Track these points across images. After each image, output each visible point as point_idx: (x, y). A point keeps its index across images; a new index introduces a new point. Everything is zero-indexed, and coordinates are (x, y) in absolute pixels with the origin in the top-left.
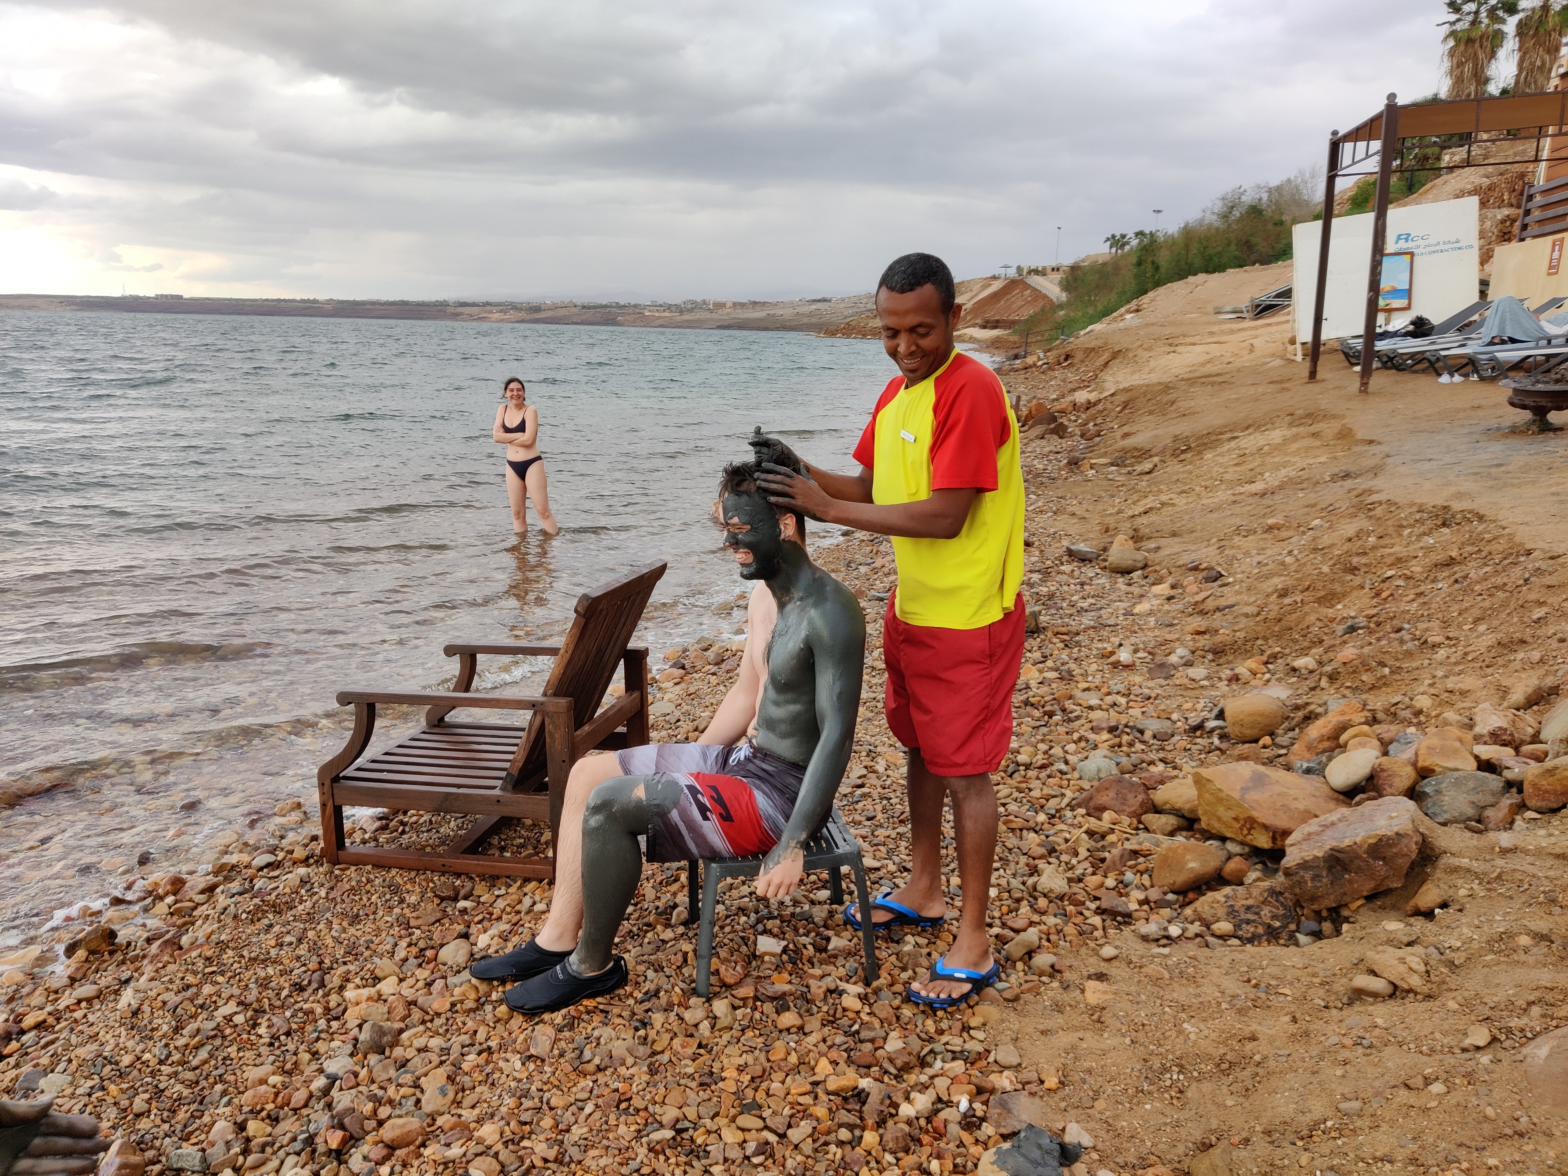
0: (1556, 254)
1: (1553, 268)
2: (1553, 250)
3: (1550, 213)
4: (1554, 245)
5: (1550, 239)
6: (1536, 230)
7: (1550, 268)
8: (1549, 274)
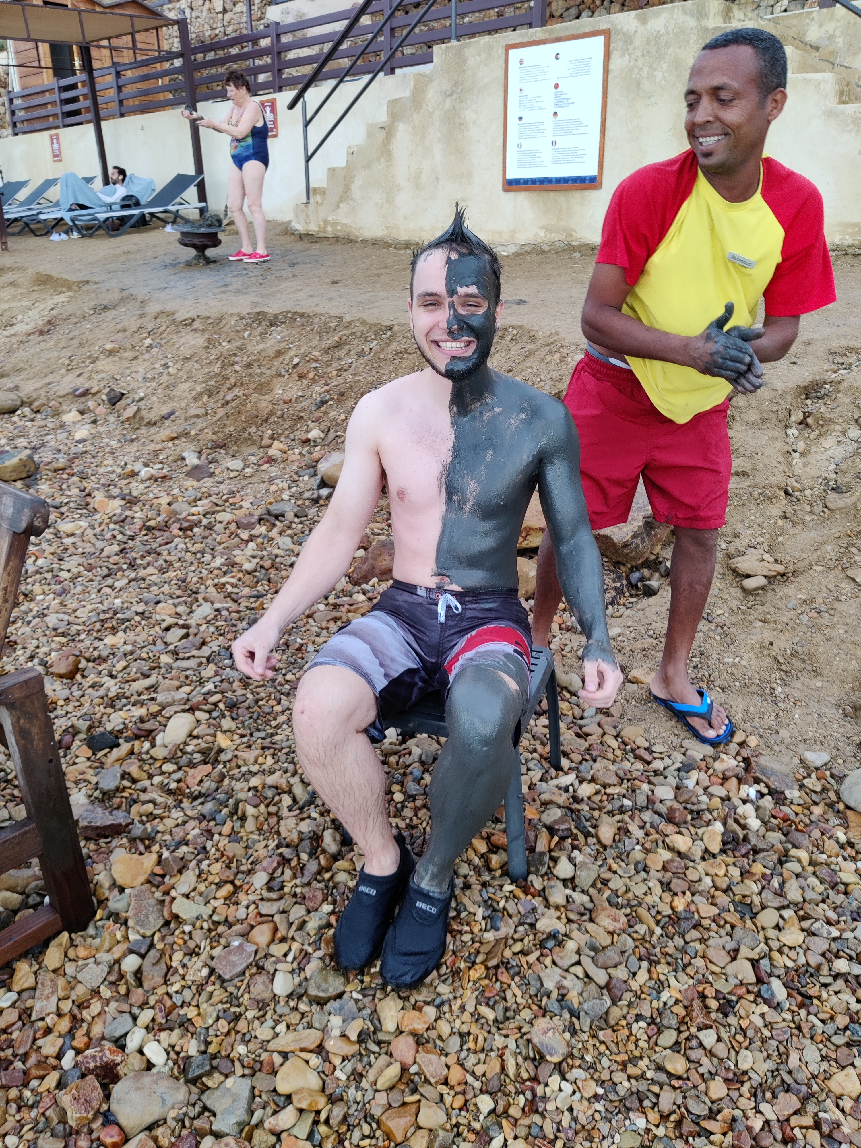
0: (56, 146)
1: (57, 156)
2: (52, 143)
3: (36, 113)
4: (52, 139)
5: (46, 134)
6: (26, 126)
7: (55, 156)
8: (55, 161)
